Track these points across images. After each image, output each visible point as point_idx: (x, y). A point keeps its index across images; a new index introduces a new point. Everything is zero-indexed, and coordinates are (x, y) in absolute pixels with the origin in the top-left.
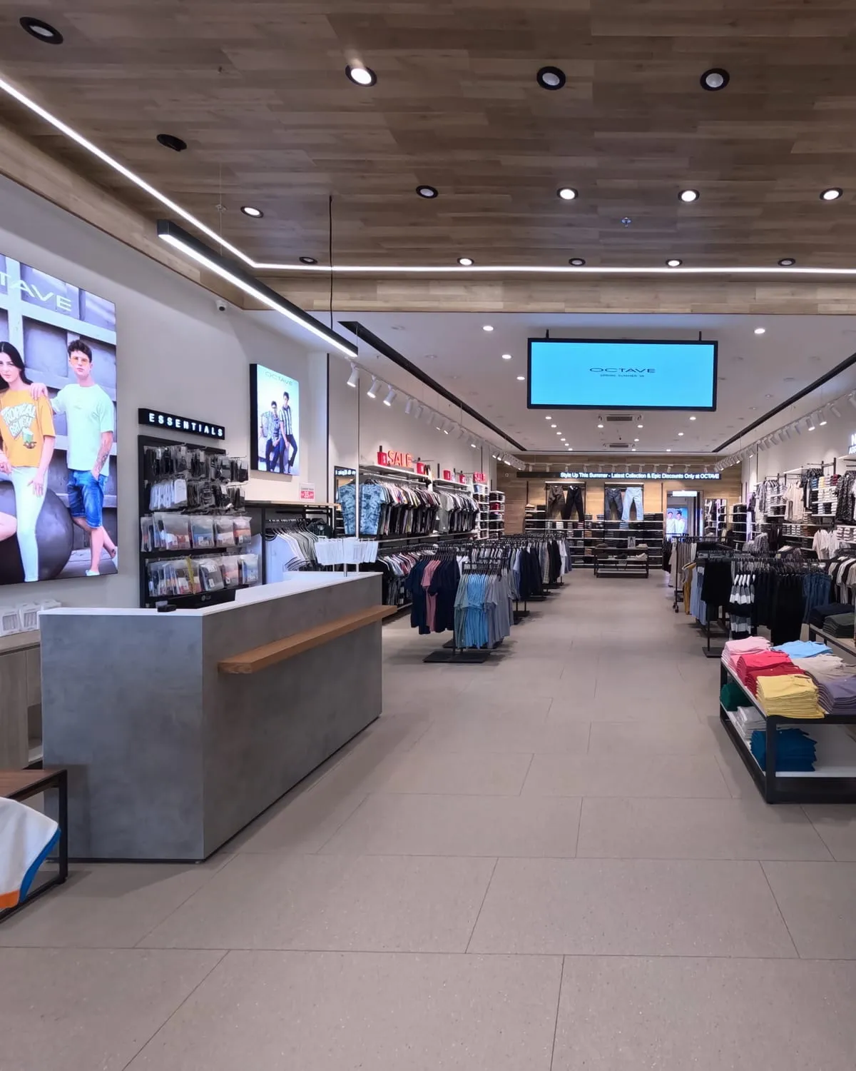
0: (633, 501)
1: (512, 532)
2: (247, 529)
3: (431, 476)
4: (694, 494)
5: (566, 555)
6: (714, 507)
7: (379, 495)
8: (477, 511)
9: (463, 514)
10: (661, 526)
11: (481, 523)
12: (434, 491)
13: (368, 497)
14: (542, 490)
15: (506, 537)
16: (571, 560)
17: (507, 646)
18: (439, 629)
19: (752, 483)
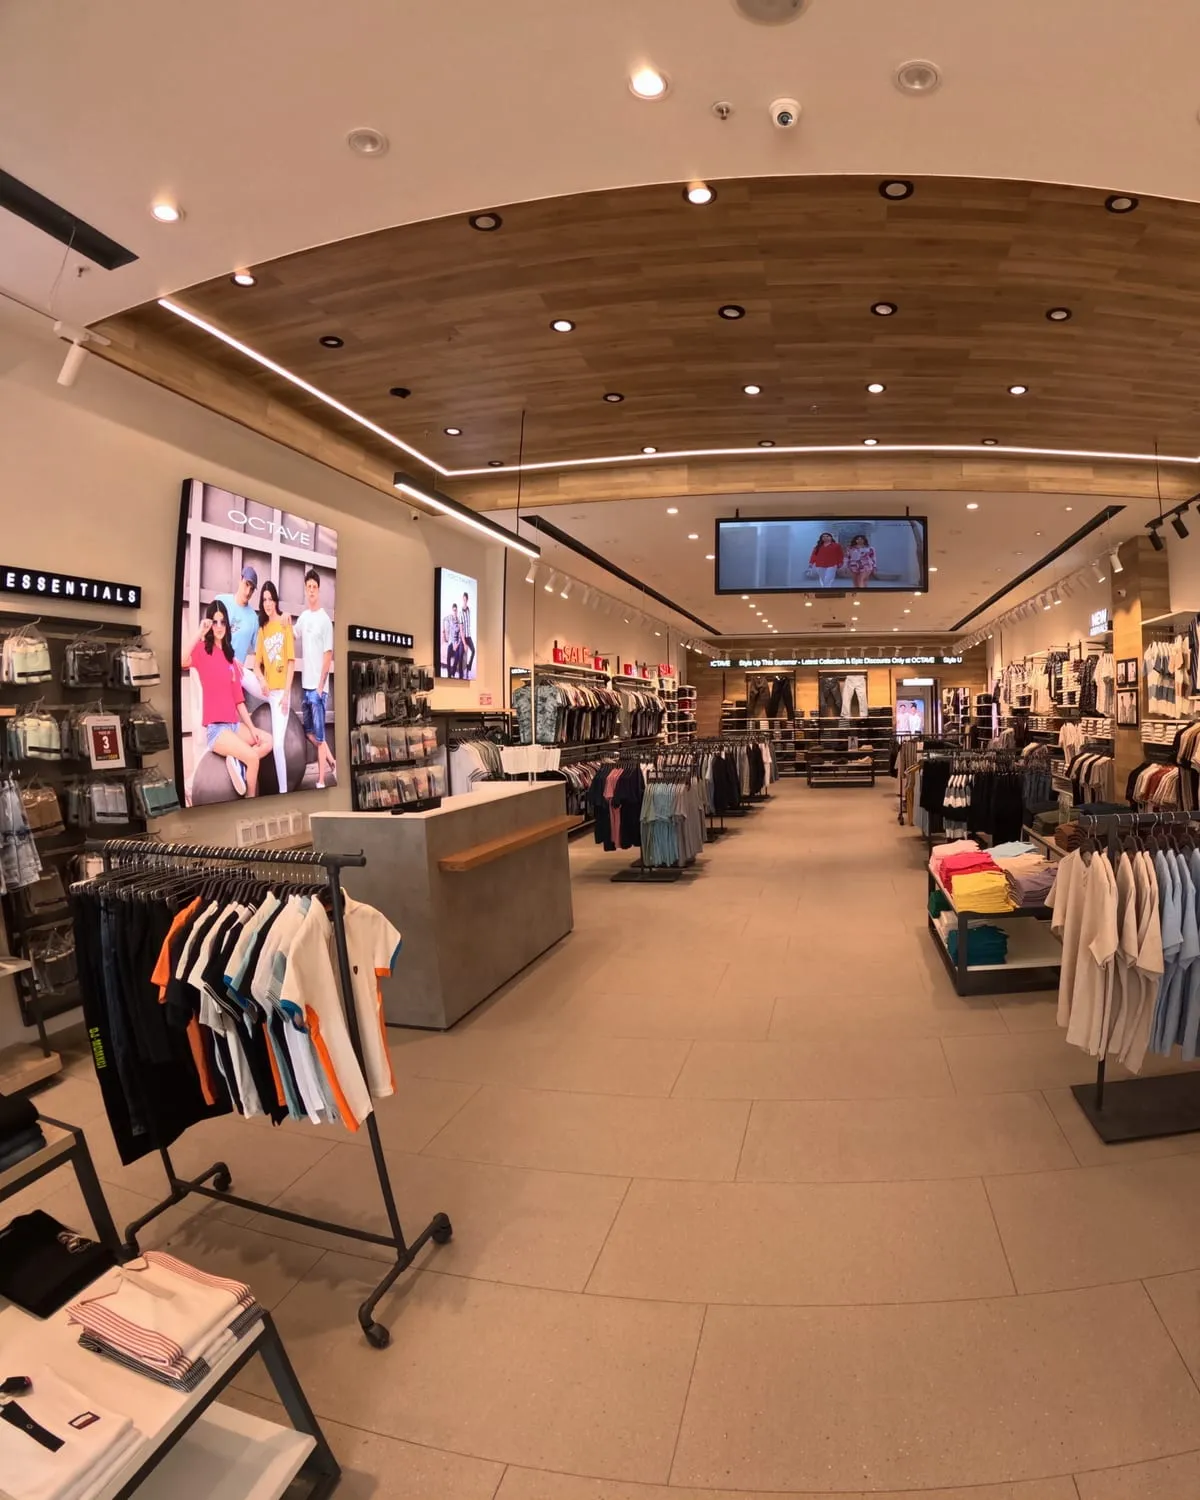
0: (855, 693)
1: (706, 735)
3: (610, 673)
4: (929, 682)
5: (770, 760)
6: (957, 697)
7: (555, 697)
8: (663, 711)
11: (669, 725)
12: (614, 689)
13: (544, 700)
14: (743, 682)
15: (699, 740)
16: (777, 768)
17: (701, 865)
19: (998, 668)
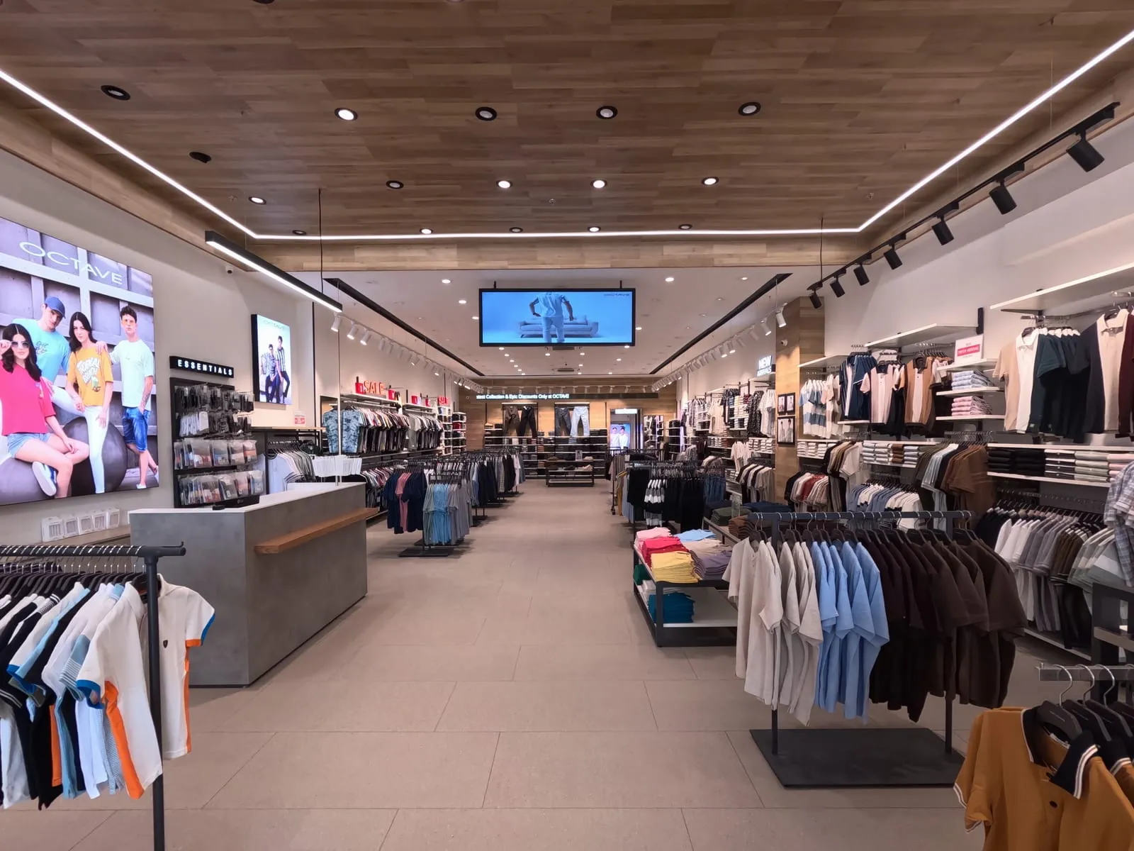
0: (581, 419)
1: (473, 448)
2: (253, 450)
3: (401, 402)
4: (634, 411)
5: (520, 467)
6: (654, 422)
7: (357, 419)
8: (442, 431)
9: (430, 433)
10: (605, 440)
11: (445, 441)
12: (404, 414)
13: (348, 421)
14: (499, 411)
15: (468, 452)
16: (525, 473)
17: (468, 543)
18: (411, 529)
19: (685, 401)
